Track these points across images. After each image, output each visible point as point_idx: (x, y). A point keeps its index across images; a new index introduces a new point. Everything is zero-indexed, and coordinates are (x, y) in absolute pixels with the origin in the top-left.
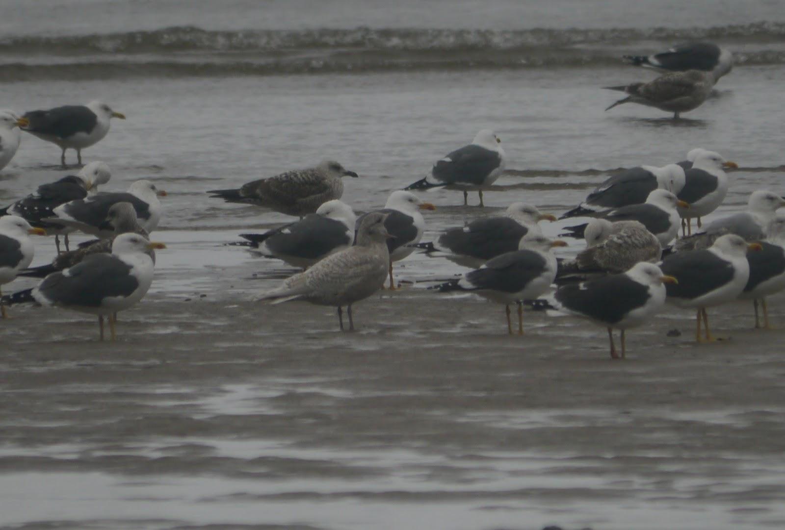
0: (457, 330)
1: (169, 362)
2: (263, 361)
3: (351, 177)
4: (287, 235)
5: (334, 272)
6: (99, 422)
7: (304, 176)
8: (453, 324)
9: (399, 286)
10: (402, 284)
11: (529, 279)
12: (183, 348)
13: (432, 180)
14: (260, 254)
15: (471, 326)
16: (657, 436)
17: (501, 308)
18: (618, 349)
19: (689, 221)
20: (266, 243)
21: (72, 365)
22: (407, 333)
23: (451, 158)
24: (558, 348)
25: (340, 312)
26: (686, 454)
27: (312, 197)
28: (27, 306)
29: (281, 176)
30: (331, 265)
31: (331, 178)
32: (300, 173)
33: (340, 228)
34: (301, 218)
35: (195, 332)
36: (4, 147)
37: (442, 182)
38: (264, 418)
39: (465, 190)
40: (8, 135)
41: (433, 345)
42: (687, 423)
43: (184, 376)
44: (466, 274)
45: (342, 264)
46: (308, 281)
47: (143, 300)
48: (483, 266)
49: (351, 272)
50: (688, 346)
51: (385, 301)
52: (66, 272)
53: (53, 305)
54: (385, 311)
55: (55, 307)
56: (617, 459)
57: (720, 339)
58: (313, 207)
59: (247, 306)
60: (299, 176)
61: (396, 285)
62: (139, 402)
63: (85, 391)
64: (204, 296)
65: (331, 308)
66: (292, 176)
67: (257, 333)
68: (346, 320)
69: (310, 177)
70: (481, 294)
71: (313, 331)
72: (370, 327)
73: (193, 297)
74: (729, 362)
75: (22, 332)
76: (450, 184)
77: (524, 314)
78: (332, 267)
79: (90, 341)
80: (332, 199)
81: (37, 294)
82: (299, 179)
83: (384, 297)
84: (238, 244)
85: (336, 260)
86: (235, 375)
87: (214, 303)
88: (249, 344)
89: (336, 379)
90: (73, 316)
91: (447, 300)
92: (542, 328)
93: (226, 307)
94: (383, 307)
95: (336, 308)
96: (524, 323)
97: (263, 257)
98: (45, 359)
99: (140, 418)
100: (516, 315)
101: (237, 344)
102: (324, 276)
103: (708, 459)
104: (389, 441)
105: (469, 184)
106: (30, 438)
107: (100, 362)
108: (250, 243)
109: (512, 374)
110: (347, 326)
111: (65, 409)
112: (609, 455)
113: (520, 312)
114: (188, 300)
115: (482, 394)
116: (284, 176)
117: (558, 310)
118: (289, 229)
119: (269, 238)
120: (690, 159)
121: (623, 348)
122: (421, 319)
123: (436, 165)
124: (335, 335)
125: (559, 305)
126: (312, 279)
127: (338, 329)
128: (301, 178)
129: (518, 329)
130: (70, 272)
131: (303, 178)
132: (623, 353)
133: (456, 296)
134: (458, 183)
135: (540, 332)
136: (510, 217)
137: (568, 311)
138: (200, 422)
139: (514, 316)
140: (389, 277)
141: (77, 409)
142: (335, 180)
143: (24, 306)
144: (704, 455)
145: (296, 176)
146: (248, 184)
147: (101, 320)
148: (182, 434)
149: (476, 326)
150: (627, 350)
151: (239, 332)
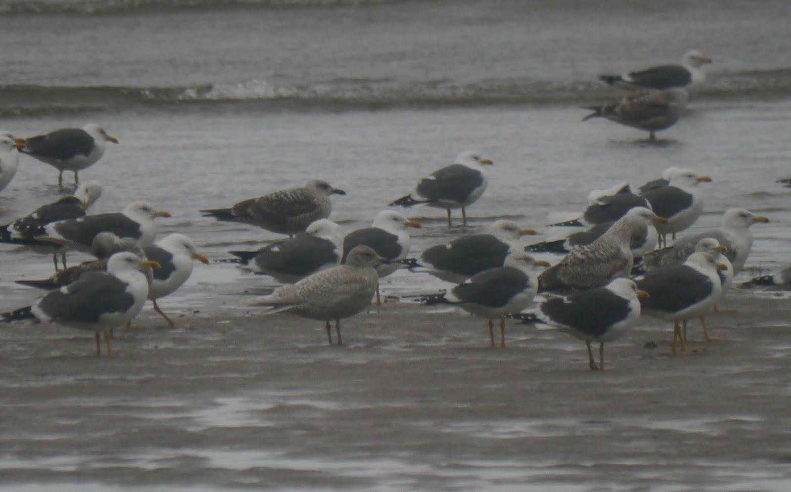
0: (442, 342)
1: (163, 376)
2: (254, 374)
3: (339, 195)
4: (276, 253)
5: (324, 286)
6: (97, 435)
7: (293, 195)
8: (438, 337)
9: (386, 301)
10: (388, 300)
11: (513, 294)
12: (177, 363)
13: (417, 197)
14: (249, 271)
15: (455, 339)
16: (635, 444)
17: (484, 322)
18: (597, 361)
19: (664, 237)
20: (256, 260)
21: (70, 380)
22: (393, 347)
23: (434, 176)
24: (539, 360)
25: (328, 327)
26: (662, 462)
27: (302, 216)
28: (27, 323)
29: (271, 195)
30: (322, 279)
31: (319, 197)
32: (290, 193)
33: (328, 246)
34: (291, 237)
35: (188, 347)
36: (4, 169)
37: (426, 199)
38: (255, 430)
39: (449, 207)
40: (8, 157)
41: (419, 358)
42: (663, 431)
43: (178, 390)
44: (452, 289)
45: (332, 280)
46: (299, 291)
47: (139, 316)
48: (468, 281)
49: (340, 288)
50: (664, 357)
51: (372, 316)
52: (64, 289)
53: (51, 321)
54: (372, 325)
55: (54, 324)
56: (596, 467)
57: (695, 351)
58: (302, 226)
59: (239, 321)
60: (289, 195)
61: (382, 300)
62: (135, 415)
63: (83, 405)
64: (197, 312)
65: (319, 322)
66: (282, 196)
67: (249, 348)
68: (334, 335)
69: (299, 196)
70: (466, 308)
71: (303, 346)
72: (358, 341)
73: (187, 313)
74: (704, 372)
75: (21, 349)
76: (433, 201)
77: (507, 327)
78: (323, 281)
79: (87, 357)
80: (320, 219)
81: (36, 310)
82: (289, 198)
83: (372, 312)
84: (228, 261)
85: (327, 275)
86: (227, 388)
87: (207, 319)
88: (242, 359)
89: (325, 391)
90: (70, 333)
91: (432, 315)
92: (523, 341)
93: (218, 323)
94: (371, 321)
95: (325, 323)
96: (506, 337)
97: (253, 273)
98: (44, 375)
99: (136, 430)
100: (499, 329)
101: (229, 359)
102: (315, 289)
103: (684, 467)
104: (376, 451)
105: (451, 202)
106: (29, 450)
107: (97, 377)
108: (239, 259)
109: (495, 386)
110: (335, 341)
111: (63, 422)
112: (589, 464)
113: (502, 326)
114: (182, 316)
115: (465, 406)
116: (274, 196)
117: (547, 324)
118: (278, 248)
119: (258, 256)
120: (665, 178)
121: (602, 359)
122: (407, 333)
123: (420, 183)
124: (323, 349)
125: (547, 319)
126: (303, 290)
127: (327, 344)
128: (291, 198)
129: (500, 342)
130: (68, 289)
131: (293, 197)
132: (602, 364)
133: (441, 310)
134: (441, 200)
135: (521, 345)
136: (492, 234)
137: (556, 324)
138: (193, 434)
139: (497, 330)
140: (376, 293)
141: (75, 422)
142: (323, 198)
143: (22, 323)
144: (680, 462)
145: (286, 195)
146: (240, 204)
147: (98, 336)
148: (176, 446)
149: (459, 340)
150: (605, 361)
151: (231, 347)
